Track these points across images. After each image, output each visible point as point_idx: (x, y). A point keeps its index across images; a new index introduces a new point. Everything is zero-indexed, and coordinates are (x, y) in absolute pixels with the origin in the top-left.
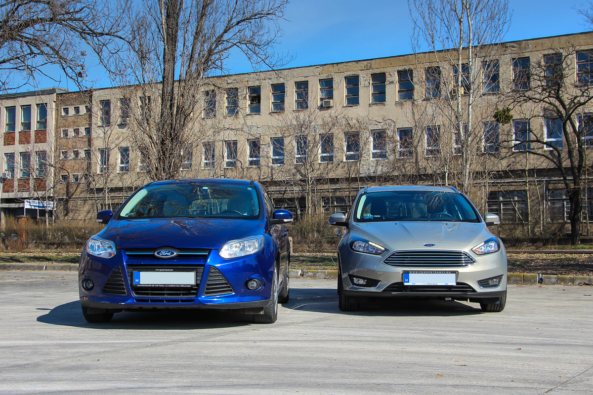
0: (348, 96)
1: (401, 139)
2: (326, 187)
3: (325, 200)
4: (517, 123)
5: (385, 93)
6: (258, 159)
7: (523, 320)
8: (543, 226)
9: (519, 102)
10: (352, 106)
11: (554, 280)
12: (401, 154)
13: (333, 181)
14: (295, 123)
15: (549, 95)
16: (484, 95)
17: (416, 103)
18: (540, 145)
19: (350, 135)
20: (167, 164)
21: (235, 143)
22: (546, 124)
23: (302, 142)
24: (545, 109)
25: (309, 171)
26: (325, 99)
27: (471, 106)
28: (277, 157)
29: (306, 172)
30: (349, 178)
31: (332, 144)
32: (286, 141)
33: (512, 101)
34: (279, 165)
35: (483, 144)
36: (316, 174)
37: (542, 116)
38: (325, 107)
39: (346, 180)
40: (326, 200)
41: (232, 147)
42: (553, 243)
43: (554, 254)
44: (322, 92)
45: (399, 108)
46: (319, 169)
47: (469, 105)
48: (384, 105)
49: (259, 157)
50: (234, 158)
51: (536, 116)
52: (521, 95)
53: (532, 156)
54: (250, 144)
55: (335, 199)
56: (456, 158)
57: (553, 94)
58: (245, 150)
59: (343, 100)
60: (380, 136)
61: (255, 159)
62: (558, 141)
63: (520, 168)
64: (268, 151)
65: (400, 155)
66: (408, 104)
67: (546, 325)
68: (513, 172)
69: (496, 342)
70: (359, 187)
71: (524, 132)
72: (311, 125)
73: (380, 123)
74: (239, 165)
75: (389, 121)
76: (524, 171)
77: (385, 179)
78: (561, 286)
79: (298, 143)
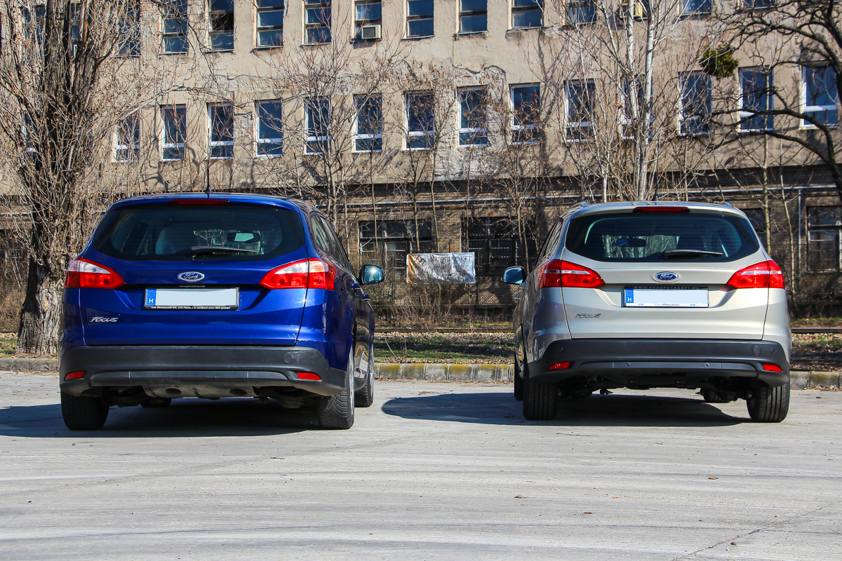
0: (411, 18)
1: (517, 105)
2: (367, 201)
3: (364, 228)
4: (747, 74)
5: (485, 12)
6: (230, 143)
7: (733, 443)
8: (797, 280)
9: (751, 34)
10: (420, 39)
11: (802, 381)
12: (519, 136)
13: (383, 189)
14: (304, 71)
15: (812, 18)
16: (683, 18)
17: (547, 33)
18: (793, 121)
19: (416, 98)
20: (60, 157)
21: (182, 110)
22: (804, 78)
23: (319, 110)
24: (804, 49)
25: (333, 170)
26: (366, 22)
27: (650, 54)
28: (268, 141)
29: (327, 171)
30: (413, 184)
31: (380, 116)
32: (287, 109)
33: (737, 31)
34: (271, 156)
35: (680, 117)
36: (347, 176)
37: (797, 63)
38: (364, 39)
39: (407, 189)
40: (367, 229)
41: (176, 118)
42: (815, 314)
43: (813, 333)
44: (359, 8)
45: (513, 44)
46: (353, 165)
47: (648, 52)
48: (484, 37)
49: (231, 139)
50: (180, 141)
51: (783, 62)
52: (756, 19)
53: (776, 141)
54: (213, 113)
55: (384, 225)
56: (626, 144)
57: (820, 18)
58: (201, 124)
59: (401, 26)
60: (474, 100)
61: (222, 143)
62: (826, 111)
63: (751, 164)
64: (248, 128)
65: (516, 138)
66: (531, 36)
67: (771, 450)
68: (738, 172)
69: (682, 473)
70: (434, 201)
71: (761, 94)
72: (338, 76)
73: (475, 73)
74: (189, 155)
75: (495, 70)
76: (758, 170)
77: (485, 186)
78: (815, 392)
79: (310, 113)
